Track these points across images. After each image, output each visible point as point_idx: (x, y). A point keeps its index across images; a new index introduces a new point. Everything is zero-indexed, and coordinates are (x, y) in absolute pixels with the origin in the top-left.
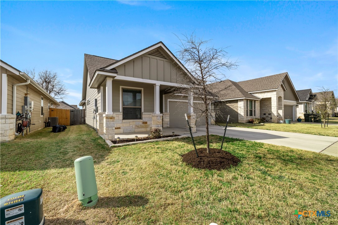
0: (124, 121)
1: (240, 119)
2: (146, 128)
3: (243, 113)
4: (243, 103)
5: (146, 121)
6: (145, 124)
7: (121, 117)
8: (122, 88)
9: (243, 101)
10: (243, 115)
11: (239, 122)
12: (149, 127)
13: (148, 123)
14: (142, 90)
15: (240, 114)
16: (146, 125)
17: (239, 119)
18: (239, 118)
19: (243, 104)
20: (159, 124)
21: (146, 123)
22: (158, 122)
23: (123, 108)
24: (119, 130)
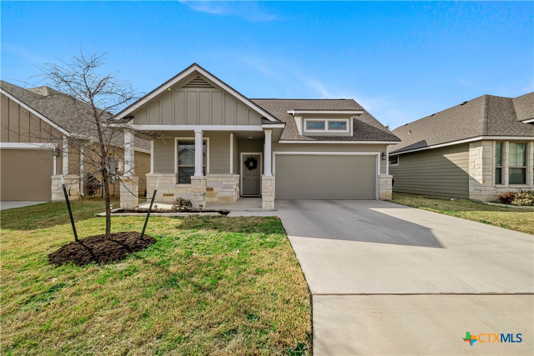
0: (178, 185)
1: (473, 191)
2: (212, 197)
3: (481, 177)
4: (482, 150)
5: (212, 187)
6: (209, 192)
7: (174, 179)
8: (178, 140)
9: (480, 145)
10: (481, 182)
11: (470, 198)
12: (216, 196)
13: (214, 190)
14: (206, 140)
15: (473, 179)
16: (211, 192)
17: (470, 191)
18: (471, 189)
19: (481, 153)
20: (196, 191)
21: (212, 189)
22: (195, 188)
23: (179, 167)
24: (172, 197)
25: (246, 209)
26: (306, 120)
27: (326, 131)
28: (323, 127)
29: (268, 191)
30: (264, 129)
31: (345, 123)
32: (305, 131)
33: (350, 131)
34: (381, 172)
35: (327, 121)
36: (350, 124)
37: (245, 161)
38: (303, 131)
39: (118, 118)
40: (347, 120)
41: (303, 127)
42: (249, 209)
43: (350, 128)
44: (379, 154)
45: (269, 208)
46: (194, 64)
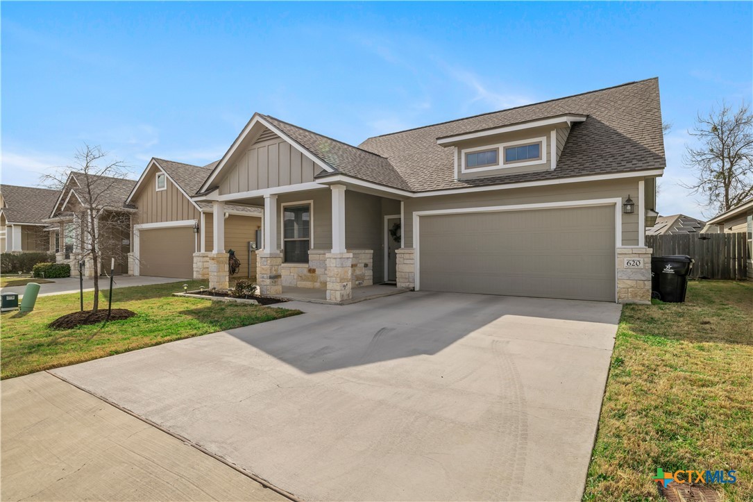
2: (314, 281)
5: (314, 267)
8: (284, 206)
12: (319, 280)
13: (316, 273)
14: (310, 203)
16: (313, 275)
21: (314, 271)
23: (285, 242)
25: (309, 299)
26: (464, 151)
27: (502, 166)
28: (494, 161)
29: (332, 274)
30: (330, 184)
31: (537, 146)
32: (464, 171)
33: (549, 160)
34: (625, 241)
35: (501, 147)
36: (549, 145)
37: (391, 228)
38: (459, 172)
39: (203, 191)
40: (543, 139)
41: (459, 165)
42: (312, 300)
43: (549, 153)
44: (619, 201)
45: (334, 301)
46: (256, 114)
